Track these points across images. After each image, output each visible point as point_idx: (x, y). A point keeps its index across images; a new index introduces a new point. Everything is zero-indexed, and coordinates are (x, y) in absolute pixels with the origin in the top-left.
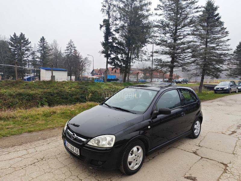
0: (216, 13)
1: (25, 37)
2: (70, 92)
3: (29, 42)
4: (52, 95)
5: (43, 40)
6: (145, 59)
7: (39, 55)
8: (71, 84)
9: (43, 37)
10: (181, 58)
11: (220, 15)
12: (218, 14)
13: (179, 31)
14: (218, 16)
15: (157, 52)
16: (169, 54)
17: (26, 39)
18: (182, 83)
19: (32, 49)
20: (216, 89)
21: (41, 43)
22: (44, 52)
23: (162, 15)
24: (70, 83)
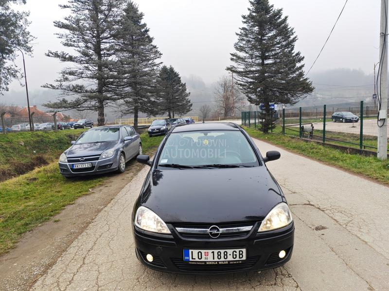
0: (142, 22)
6: (51, 85)
10: (114, 85)
11: (148, 27)
12: (145, 25)
13: (104, 41)
14: (145, 28)
15: (71, 73)
16: (93, 78)
18: (85, 127)
20: (150, 130)
23: (68, 7)
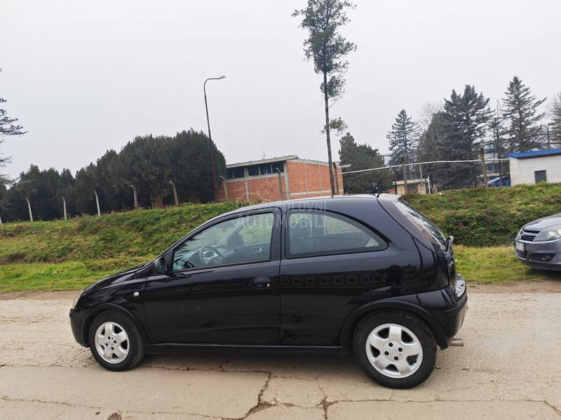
1: (476, 92)
2: (519, 213)
3: (486, 100)
4: (466, 224)
5: (516, 84)
7: (507, 124)
8: (540, 191)
9: (516, 79)
17: (478, 96)
19: (492, 114)
21: (511, 93)
22: (521, 113)
24: (538, 189)
